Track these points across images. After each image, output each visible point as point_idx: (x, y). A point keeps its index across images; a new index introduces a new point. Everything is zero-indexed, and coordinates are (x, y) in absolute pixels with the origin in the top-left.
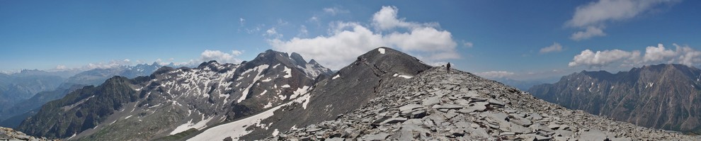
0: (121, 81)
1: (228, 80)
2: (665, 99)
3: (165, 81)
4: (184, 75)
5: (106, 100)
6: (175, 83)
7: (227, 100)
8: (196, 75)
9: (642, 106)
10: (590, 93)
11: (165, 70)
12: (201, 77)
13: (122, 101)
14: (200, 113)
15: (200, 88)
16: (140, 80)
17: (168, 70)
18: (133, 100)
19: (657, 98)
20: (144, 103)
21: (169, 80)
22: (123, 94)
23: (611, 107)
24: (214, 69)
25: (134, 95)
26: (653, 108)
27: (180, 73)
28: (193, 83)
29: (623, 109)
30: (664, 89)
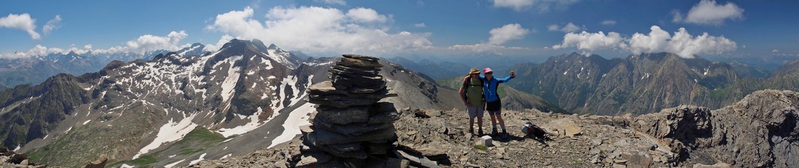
0: (68, 79)
1: (198, 74)
2: (661, 94)
3: (120, 78)
4: (140, 70)
5: (55, 103)
6: (134, 80)
7: (206, 94)
8: (156, 70)
9: (634, 100)
10: (578, 79)
11: (116, 65)
12: (163, 72)
13: (73, 104)
14: (179, 112)
15: (167, 83)
16: (89, 78)
17: (120, 65)
18: (85, 101)
19: (652, 92)
20: (101, 104)
21: (124, 76)
22: (74, 95)
23: (599, 97)
24: (176, 62)
25: (85, 95)
26: (646, 103)
27: (134, 68)
28: (156, 78)
29: (612, 102)
30: (662, 82)
